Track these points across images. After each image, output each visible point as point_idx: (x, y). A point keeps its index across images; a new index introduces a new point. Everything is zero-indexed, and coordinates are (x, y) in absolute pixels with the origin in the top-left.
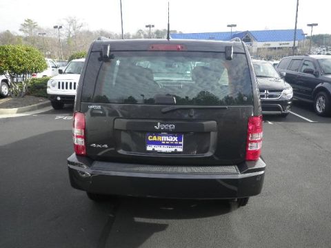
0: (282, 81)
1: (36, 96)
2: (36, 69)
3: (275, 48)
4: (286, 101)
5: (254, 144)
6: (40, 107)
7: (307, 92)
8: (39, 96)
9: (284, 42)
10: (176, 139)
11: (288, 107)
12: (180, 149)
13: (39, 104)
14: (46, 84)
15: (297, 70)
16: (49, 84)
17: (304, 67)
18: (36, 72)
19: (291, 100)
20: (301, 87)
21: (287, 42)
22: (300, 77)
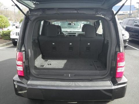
0: (124, 30)
1: (4, 39)
2: (5, 26)
3: (121, 14)
4: (126, 40)
5: (121, 68)
6: (7, 45)
7: (136, 35)
8: (6, 39)
9: (125, 11)
11: (127, 43)
13: (6, 43)
14: (10, 33)
15: (131, 25)
16: (11, 33)
17: (135, 24)
18: (4, 28)
19: (128, 39)
20: (133, 33)
21: (127, 11)
22: (132, 28)
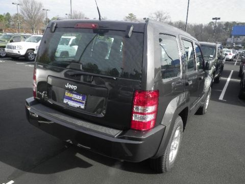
10: (81, 98)
12: (83, 107)
